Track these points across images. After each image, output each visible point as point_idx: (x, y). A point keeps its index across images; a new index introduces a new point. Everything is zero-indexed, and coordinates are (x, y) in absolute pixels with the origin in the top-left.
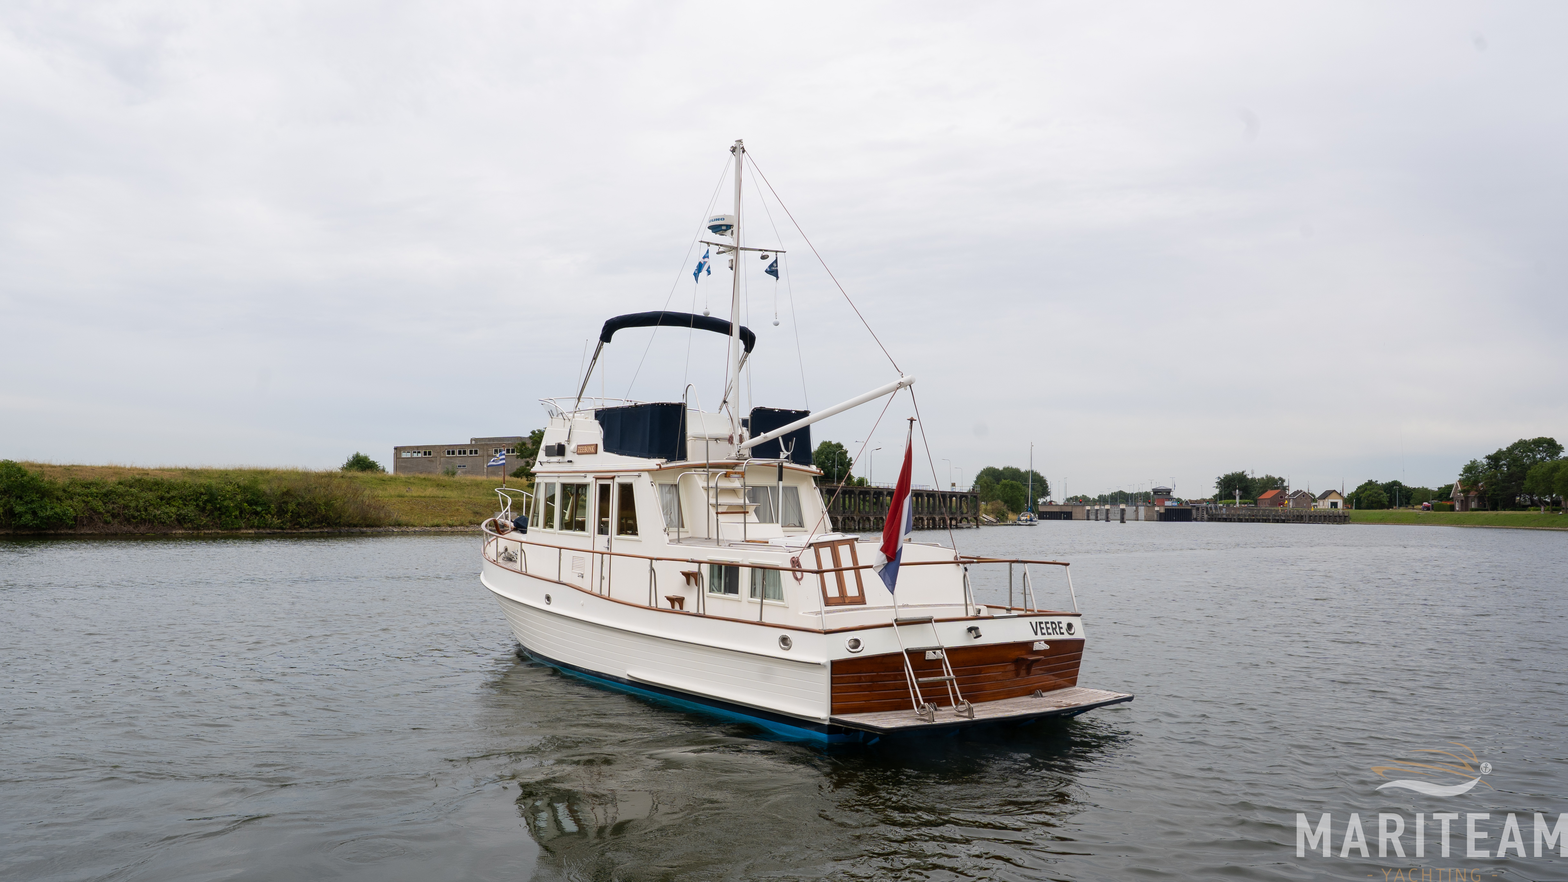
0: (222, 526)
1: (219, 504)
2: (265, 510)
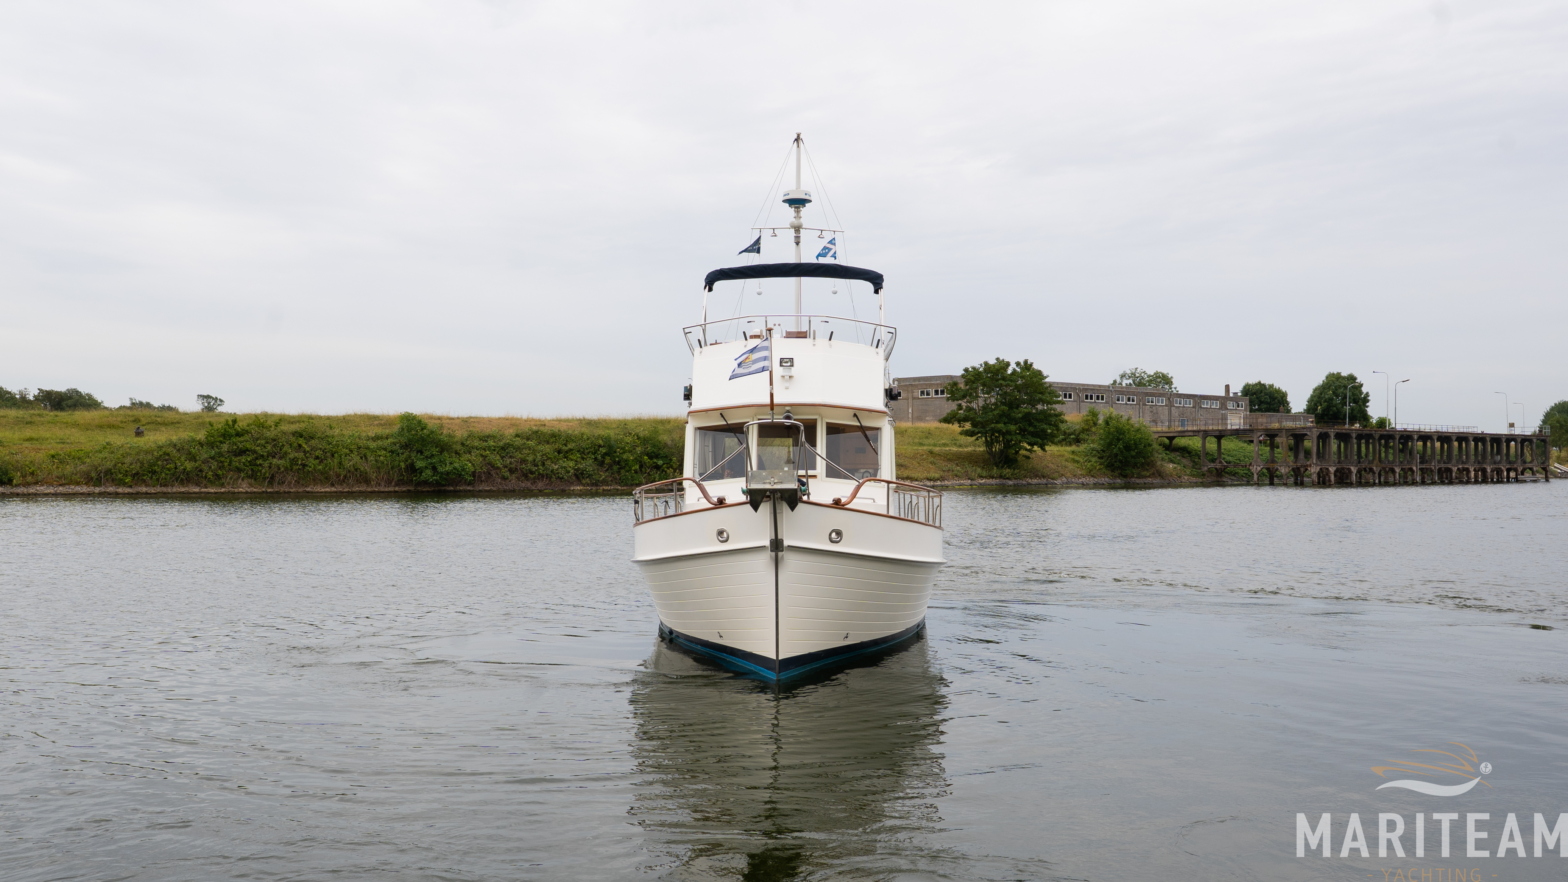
0: (621, 482)
1: (618, 457)
2: (667, 464)
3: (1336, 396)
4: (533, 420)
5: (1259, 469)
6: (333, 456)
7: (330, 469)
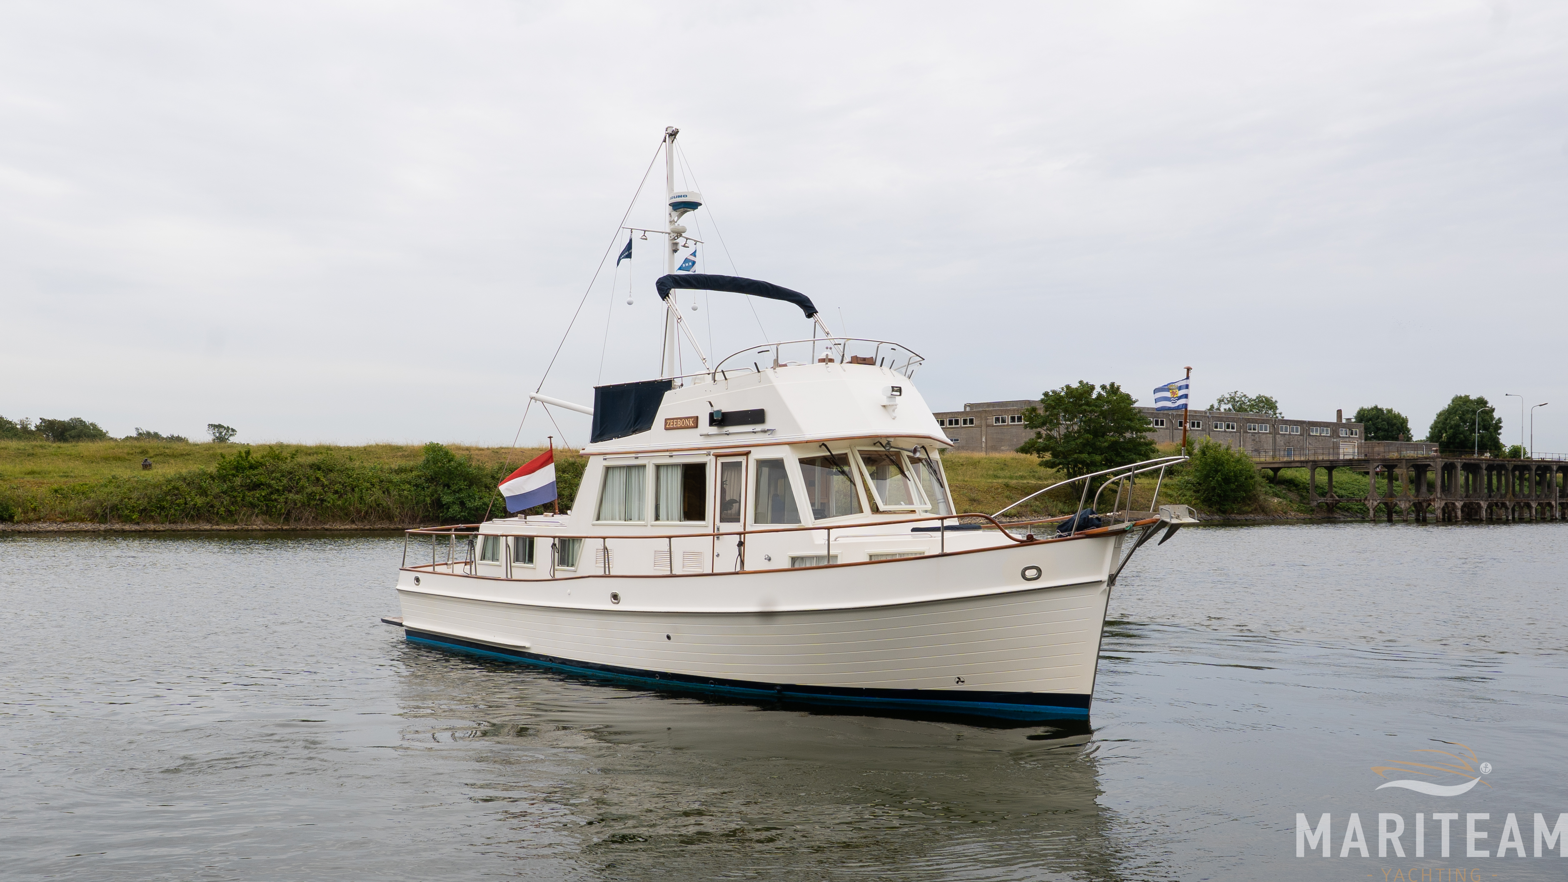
3: (1463, 422)
5: (1375, 503)
6: (353, 490)
7: (350, 504)
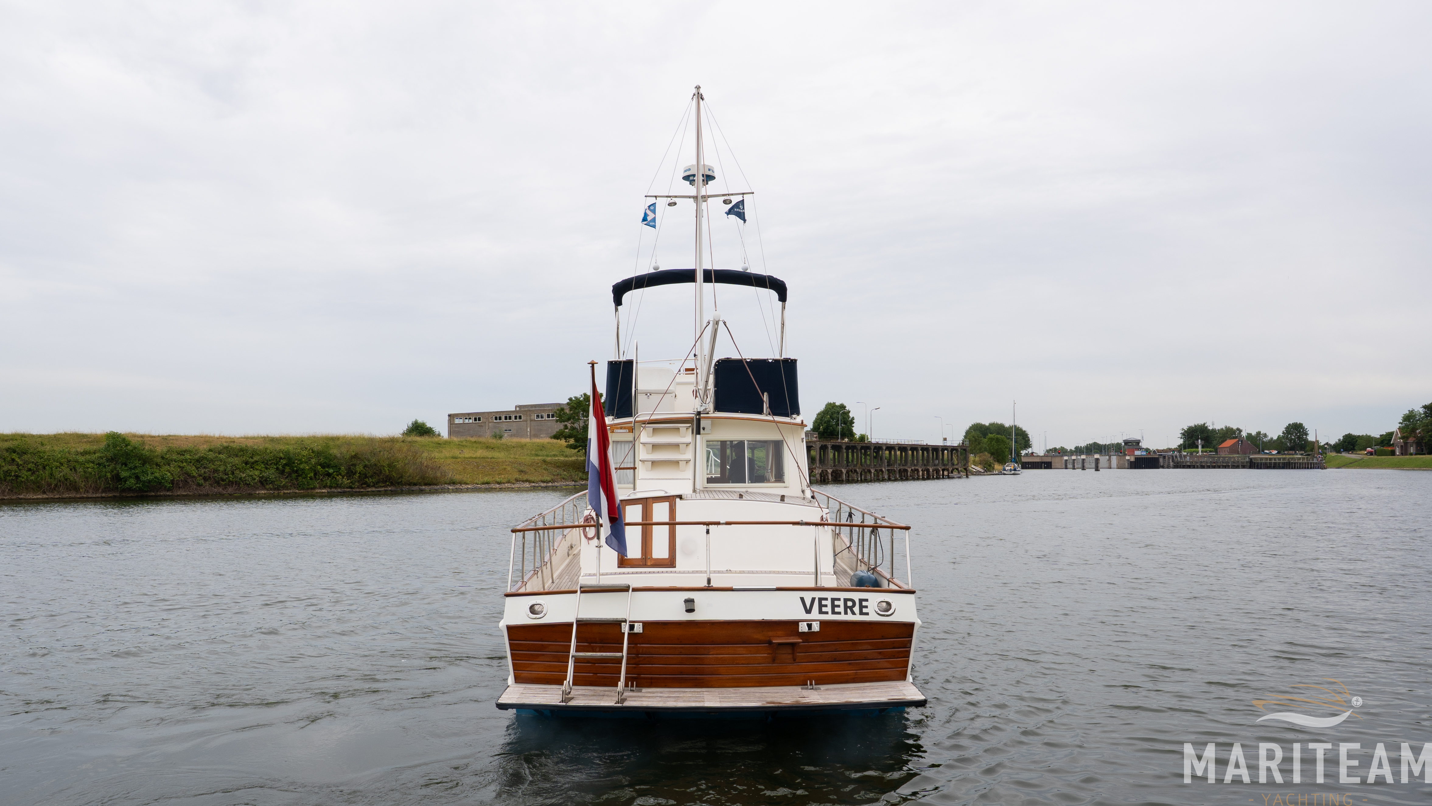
0: (299, 487)
1: (296, 467)
2: (337, 472)
3: (832, 419)
4: (224, 437)
6: (44, 468)
7: (42, 479)
